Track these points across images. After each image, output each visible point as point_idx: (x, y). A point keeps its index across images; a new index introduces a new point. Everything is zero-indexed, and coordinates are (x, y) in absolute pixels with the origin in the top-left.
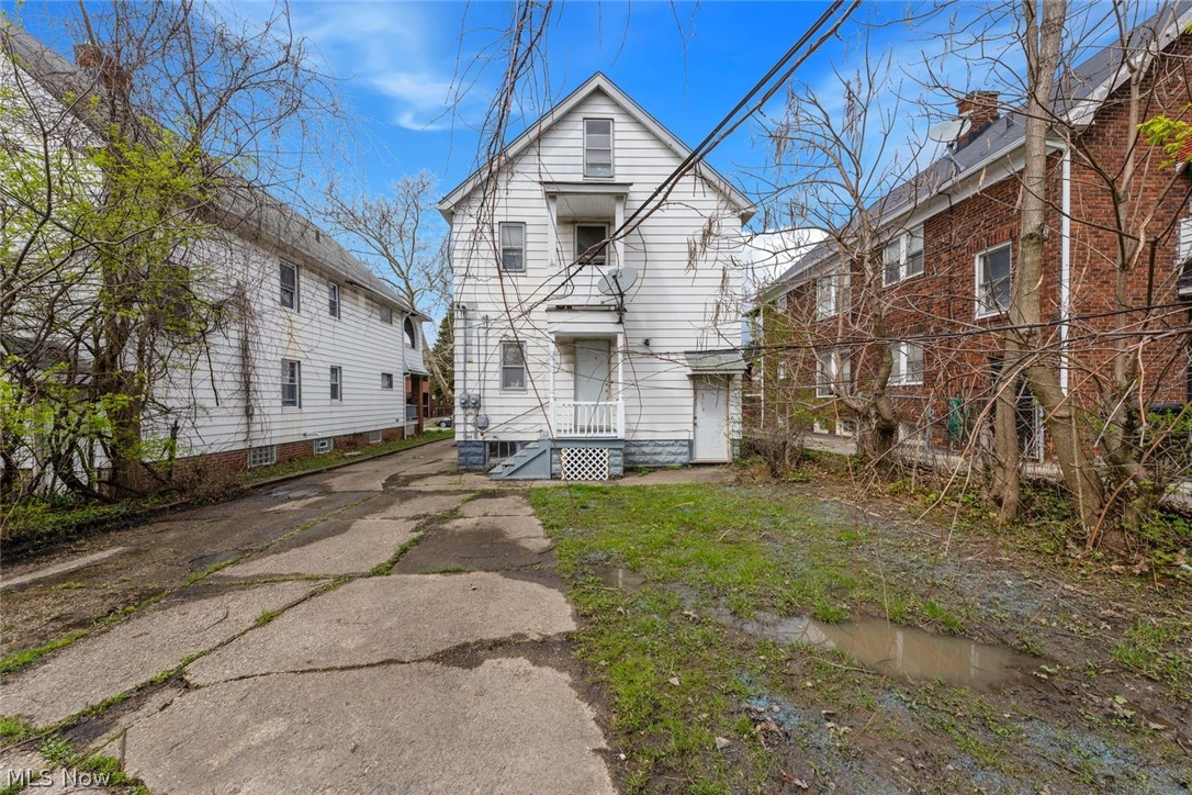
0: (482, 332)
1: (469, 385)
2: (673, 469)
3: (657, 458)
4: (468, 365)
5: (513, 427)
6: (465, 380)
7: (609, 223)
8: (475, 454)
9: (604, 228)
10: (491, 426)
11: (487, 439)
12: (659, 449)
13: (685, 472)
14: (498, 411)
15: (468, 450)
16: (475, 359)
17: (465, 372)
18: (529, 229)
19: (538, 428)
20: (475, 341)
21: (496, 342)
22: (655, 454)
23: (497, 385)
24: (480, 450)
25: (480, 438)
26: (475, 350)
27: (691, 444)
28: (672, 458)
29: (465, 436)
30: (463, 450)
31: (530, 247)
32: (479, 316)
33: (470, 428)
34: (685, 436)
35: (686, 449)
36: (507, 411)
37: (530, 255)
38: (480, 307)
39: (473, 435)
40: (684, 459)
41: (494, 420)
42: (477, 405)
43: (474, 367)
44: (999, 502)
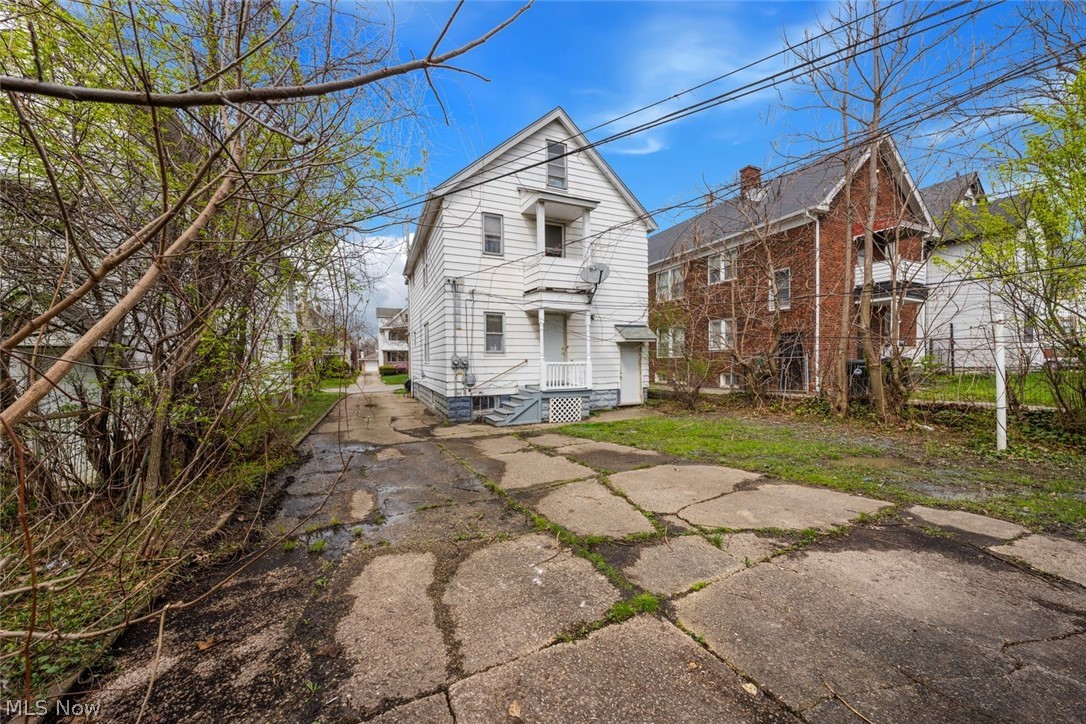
0: (470, 304)
1: (458, 348)
2: (609, 411)
3: (597, 403)
4: (458, 332)
5: (495, 384)
6: (455, 345)
7: (564, 224)
8: (464, 408)
9: (560, 228)
10: (477, 384)
11: (474, 395)
12: (599, 397)
13: (615, 412)
14: (483, 370)
15: (457, 404)
16: (463, 326)
17: (455, 337)
18: (506, 221)
19: (515, 384)
20: (463, 311)
21: (481, 312)
22: (596, 401)
23: (483, 349)
24: (467, 404)
25: (468, 394)
26: (463, 319)
27: (618, 392)
28: (607, 403)
29: (456, 393)
30: (453, 405)
31: (506, 236)
32: (467, 289)
33: (460, 386)
34: (615, 387)
35: (615, 396)
36: (490, 370)
37: (506, 243)
38: (467, 282)
39: (463, 392)
40: (614, 403)
41: (480, 379)
42: (466, 367)
43: (463, 333)
44: (839, 409)
